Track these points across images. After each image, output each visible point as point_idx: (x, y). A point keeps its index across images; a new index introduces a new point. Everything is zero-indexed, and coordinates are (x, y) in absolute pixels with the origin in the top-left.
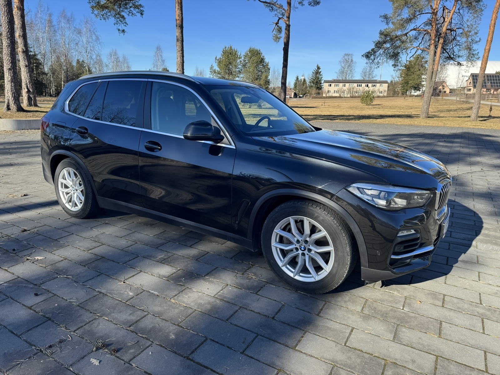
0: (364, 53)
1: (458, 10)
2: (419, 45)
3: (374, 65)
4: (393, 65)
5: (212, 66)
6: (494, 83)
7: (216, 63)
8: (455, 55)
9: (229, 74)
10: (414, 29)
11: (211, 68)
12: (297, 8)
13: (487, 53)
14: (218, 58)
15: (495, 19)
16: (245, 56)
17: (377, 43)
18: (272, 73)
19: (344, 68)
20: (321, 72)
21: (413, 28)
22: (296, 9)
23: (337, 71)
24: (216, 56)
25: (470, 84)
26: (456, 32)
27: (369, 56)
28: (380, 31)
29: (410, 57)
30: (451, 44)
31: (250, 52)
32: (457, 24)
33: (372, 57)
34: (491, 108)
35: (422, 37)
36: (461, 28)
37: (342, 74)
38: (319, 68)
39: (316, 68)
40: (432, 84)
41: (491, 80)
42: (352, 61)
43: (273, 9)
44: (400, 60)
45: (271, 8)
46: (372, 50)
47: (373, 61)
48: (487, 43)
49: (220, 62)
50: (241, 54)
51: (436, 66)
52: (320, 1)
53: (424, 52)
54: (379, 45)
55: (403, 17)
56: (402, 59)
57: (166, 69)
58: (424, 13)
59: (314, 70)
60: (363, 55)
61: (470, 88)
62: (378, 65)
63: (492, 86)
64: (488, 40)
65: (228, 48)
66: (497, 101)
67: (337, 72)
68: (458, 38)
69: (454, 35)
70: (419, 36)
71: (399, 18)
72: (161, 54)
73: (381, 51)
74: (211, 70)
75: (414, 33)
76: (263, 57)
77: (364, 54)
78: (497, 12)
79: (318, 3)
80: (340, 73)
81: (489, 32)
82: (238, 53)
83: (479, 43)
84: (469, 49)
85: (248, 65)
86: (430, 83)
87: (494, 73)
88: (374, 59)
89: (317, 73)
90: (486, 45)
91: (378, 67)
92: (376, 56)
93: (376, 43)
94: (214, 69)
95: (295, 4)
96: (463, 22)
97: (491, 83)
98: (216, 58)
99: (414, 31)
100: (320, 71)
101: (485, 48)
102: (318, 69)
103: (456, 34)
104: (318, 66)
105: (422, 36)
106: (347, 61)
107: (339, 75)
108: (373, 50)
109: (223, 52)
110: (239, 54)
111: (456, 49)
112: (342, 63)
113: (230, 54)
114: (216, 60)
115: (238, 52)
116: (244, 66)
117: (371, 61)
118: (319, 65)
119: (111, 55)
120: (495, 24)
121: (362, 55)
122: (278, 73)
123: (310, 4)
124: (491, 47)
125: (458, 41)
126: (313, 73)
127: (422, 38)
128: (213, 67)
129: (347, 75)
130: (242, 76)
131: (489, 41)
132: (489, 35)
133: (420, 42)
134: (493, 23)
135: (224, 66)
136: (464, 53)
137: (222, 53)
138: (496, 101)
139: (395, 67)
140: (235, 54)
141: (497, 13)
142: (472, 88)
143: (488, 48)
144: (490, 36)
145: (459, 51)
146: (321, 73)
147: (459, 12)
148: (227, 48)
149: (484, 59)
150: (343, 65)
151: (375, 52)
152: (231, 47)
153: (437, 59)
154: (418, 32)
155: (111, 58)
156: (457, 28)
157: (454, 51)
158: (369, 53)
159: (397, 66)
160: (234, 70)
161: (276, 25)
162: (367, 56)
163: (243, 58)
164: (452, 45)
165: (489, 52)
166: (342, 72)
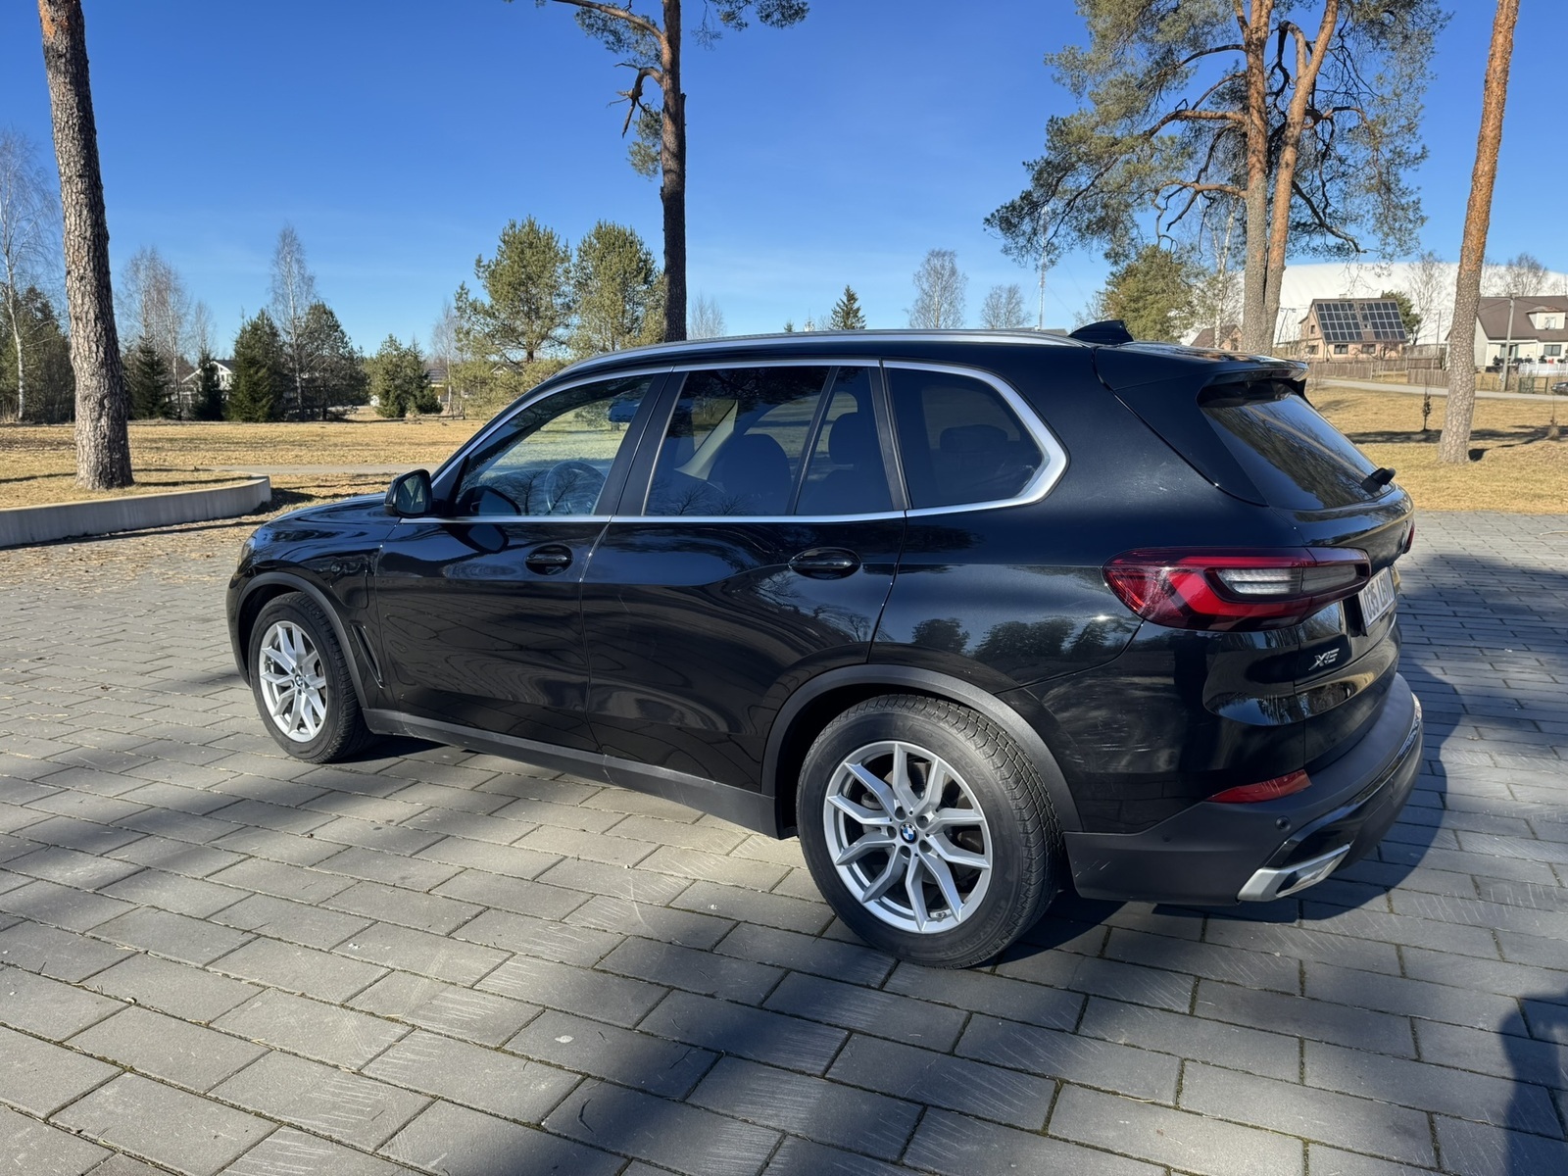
0: (994, 211)
1: (1338, 39)
2: (1199, 177)
3: (1034, 255)
4: (1107, 256)
5: (462, 288)
6: (1383, 325)
7: (479, 278)
8: (1330, 214)
9: (528, 315)
10: (1177, 116)
11: (460, 297)
12: (717, 36)
13: (1484, 190)
14: (485, 262)
15: (1504, 51)
16: (584, 253)
17: (1040, 173)
18: (694, 312)
19: (930, 296)
20: (858, 309)
21: (1172, 110)
22: (715, 42)
23: (910, 306)
24: (480, 256)
25: (1312, 332)
26: (1332, 123)
27: (1015, 221)
28: (1051, 121)
29: (1170, 225)
30: (1316, 173)
31: (598, 239)
32: (1335, 92)
33: (1027, 226)
34: (1427, 405)
35: (1209, 145)
36: (1348, 108)
37: (924, 315)
38: (851, 298)
39: (845, 299)
40: (1267, 321)
41: (1373, 316)
42: (953, 272)
43: (619, 40)
44: (1134, 233)
45: (611, 38)
46: (1022, 198)
47: (1029, 240)
48: (1479, 151)
49: (493, 274)
50: (567, 247)
51: (1275, 253)
52: (804, 4)
53: (1215, 205)
54: (1049, 175)
55: (1129, 69)
56: (1142, 230)
57: (324, 306)
58: (1210, 51)
59: (838, 305)
60: (989, 217)
61: (1315, 343)
62: (1050, 256)
63: (1377, 335)
64: (1482, 139)
65: (524, 227)
66: (1405, 380)
67: (909, 309)
68: (1340, 149)
69: (1327, 137)
70: (1196, 141)
71: (1117, 75)
72: (298, 257)
73: (1056, 204)
74: (460, 304)
75: (1176, 129)
76: (648, 254)
77: (993, 215)
78: (1509, 23)
79: (799, 12)
80: (918, 312)
81: (1486, 103)
82: (557, 242)
83: (1424, 163)
84: (1385, 187)
85: (595, 284)
86: (1258, 318)
87: (1378, 295)
88: (1035, 234)
89: (848, 314)
90: (1478, 158)
91: (1052, 262)
92: (1041, 222)
93: (1036, 168)
94: (471, 298)
95: (708, 21)
96: (1360, 85)
97: (1375, 325)
98: (479, 261)
99: (1178, 122)
100: (856, 306)
101: (1476, 169)
102: (849, 301)
103: (1333, 131)
104: (848, 290)
105: (1208, 139)
106: (939, 275)
107: (916, 319)
108: (1026, 196)
109: (504, 242)
110: (561, 245)
111: (1333, 190)
112: (924, 280)
113: (531, 245)
114: (480, 267)
115: (556, 239)
116: (581, 285)
117: (1022, 241)
118: (853, 289)
119: (138, 269)
120: (1505, 72)
121: (987, 220)
122: (714, 311)
123: (768, 16)
124: (1498, 166)
125: (1342, 161)
126: (835, 312)
127: (1207, 150)
128: (466, 294)
129: (942, 318)
130: (575, 320)
131: (1489, 139)
132: (1484, 118)
133: (1202, 165)
134: (1499, 69)
135: (506, 288)
136: (1365, 205)
137: (502, 245)
138: (1400, 380)
139: (1116, 263)
140: (548, 246)
141: (1513, 27)
142: (1320, 343)
143: (1486, 169)
144: (1492, 122)
145: (1346, 196)
146: (860, 314)
147: (1343, 47)
148: (518, 227)
149: (1474, 214)
150: (926, 286)
151: (1035, 206)
152: (531, 224)
153: (1278, 223)
154: (1191, 125)
155: (137, 277)
156: (1335, 109)
157: (1326, 200)
158: (1012, 207)
159: (1122, 258)
160: (545, 300)
161: (634, 105)
162: (1008, 220)
163: (575, 259)
164: (1320, 174)
165: (1492, 183)
166: (925, 309)
